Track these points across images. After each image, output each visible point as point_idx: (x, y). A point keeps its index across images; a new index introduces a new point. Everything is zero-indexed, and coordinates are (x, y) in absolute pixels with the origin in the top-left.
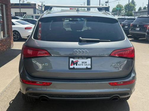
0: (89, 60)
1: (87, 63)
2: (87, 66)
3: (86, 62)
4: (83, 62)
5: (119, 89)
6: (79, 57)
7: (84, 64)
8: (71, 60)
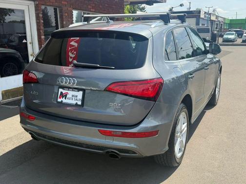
0: (81, 93)
1: (78, 98)
2: (76, 101)
3: (77, 96)
4: (73, 96)
5: (114, 142)
6: (69, 88)
7: (74, 98)
8: (61, 90)
